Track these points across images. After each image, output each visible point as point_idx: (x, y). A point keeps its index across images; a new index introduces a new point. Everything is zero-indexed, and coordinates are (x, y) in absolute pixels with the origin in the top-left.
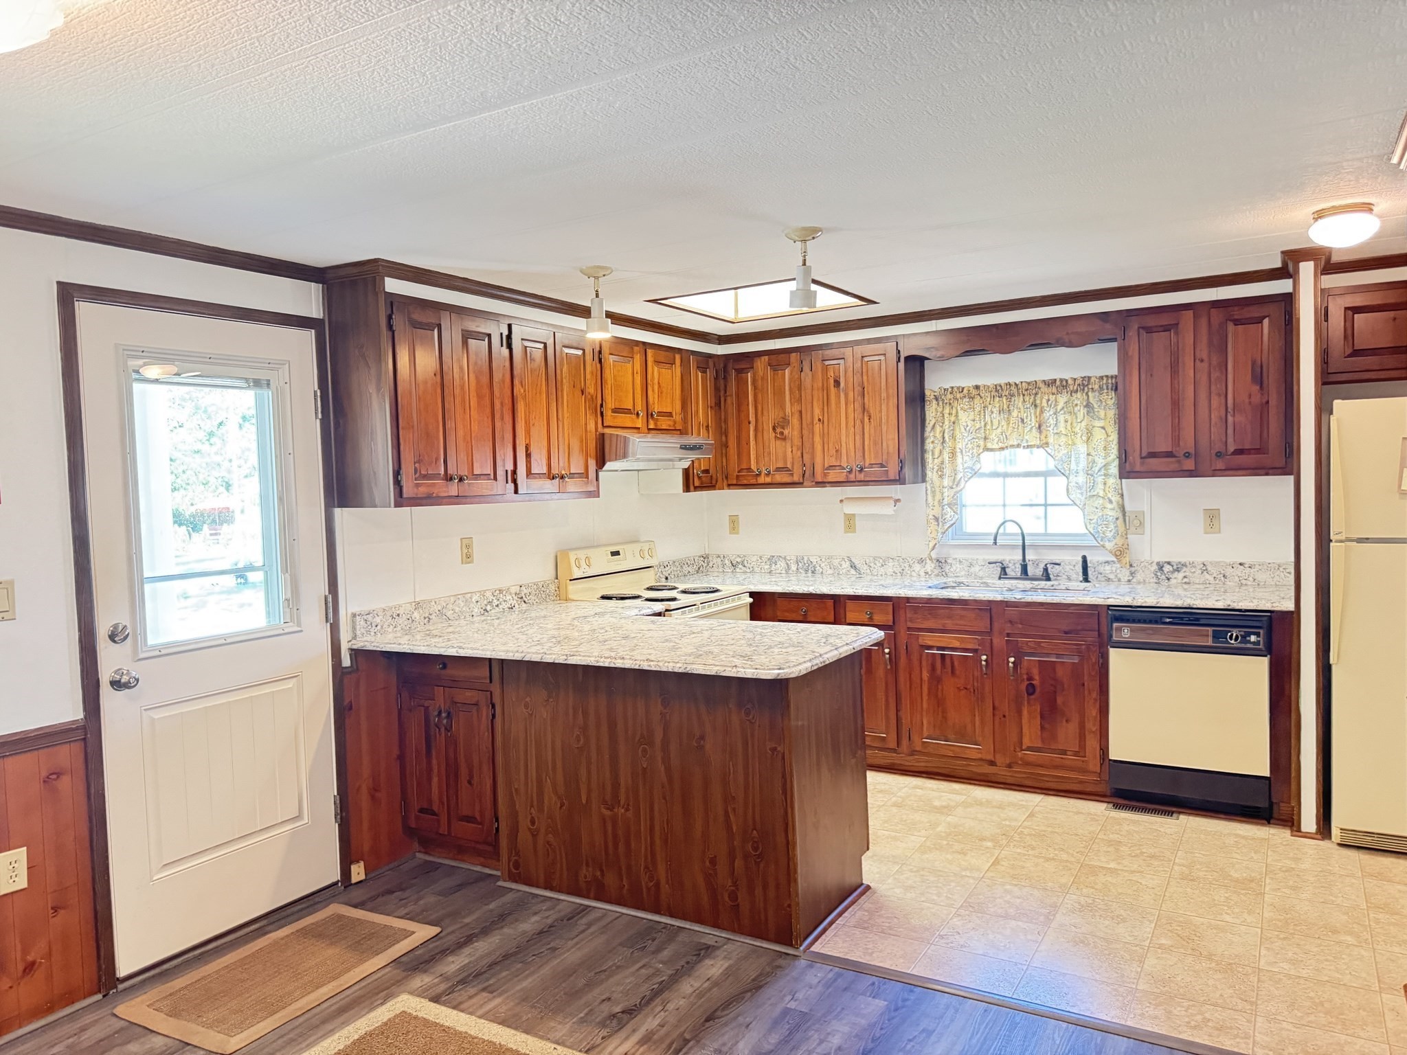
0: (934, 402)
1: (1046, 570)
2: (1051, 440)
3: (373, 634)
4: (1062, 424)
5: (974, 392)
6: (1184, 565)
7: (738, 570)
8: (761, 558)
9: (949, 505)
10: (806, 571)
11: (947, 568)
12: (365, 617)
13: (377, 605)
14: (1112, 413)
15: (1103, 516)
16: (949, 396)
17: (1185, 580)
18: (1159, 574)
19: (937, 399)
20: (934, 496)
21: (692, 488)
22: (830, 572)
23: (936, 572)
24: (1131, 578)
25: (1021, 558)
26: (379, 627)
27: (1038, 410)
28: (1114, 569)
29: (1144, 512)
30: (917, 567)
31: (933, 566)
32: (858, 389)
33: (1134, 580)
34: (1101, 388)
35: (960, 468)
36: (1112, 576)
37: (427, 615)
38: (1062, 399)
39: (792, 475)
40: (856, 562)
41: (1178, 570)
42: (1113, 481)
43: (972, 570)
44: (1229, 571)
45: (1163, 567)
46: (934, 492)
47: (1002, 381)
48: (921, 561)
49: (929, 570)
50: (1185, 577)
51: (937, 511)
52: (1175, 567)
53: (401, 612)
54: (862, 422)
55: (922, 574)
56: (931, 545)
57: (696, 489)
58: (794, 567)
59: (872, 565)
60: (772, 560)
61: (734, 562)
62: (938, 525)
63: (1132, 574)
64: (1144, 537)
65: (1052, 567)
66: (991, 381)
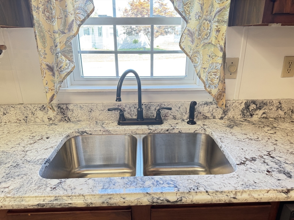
1: (158, 113)
6: (265, 104)
9: (64, 53)
11: (69, 114)
15: (212, 63)
17: (264, 115)
18: (245, 111)
23: (59, 117)
24: (223, 115)
25: (137, 101)
28: (211, 109)
29: (239, 58)
30: (40, 114)
31: (55, 113)
33: (226, 117)
35: (71, 7)
36: (208, 115)
41: (260, 108)
42: (224, 27)
43: (93, 114)
45: (249, 105)
46: (43, 37)
48: (43, 108)
49: (52, 117)
50: (264, 113)
51: (50, 60)
52: (258, 106)
55: (46, 120)
56: (49, 96)
62: (54, 75)
63: (225, 112)
64: (237, 81)
65: (163, 112)
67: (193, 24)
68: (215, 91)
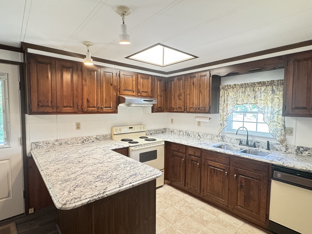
0: (222, 89)
1: (254, 144)
2: (258, 102)
3: (38, 148)
4: (263, 97)
5: (234, 86)
6: (309, 149)
7: (172, 133)
8: (177, 130)
9: (225, 120)
10: (188, 135)
11: (224, 139)
12: (35, 144)
13: (41, 140)
14: (281, 93)
15: (276, 128)
16: (227, 88)
17: (309, 154)
18: (298, 151)
20: (221, 118)
21: (154, 112)
22: (193, 136)
23: (221, 140)
24: (286, 150)
25: (246, 138)
26: (41, 146)
27: (255, 91)
28: (280, 147)
29: (293, 128)
30: (216, 138)
31: (220, 138)
32: (199, 85)
33: (287, 151)
34: (278, 84)
35: (229, 109)
36: (279, 149)
37: (60, 143)
38: (263, 88)
39: (182, 109)
40: (200, 134)
41: (306, 150)
42: (280, 117)
43: (232, 141)
45: (300, 148)
46: (221, 116)
47: (243, 82)
48: (217, 136)
49: (219, 139)
50: (309, 153)
51: (221, 122)
52: (305, 149)
53: (50, 142)
54: (200, 95)
55: (217, 140)
56: (219, 132)
57: (156, 112)
58: (185, 134)
59: (204, 136)
60: (180, 131)
61: (171, 131)
62: (221, 126)
63: (287, 149)
65: (257, 143)
66: (239, 83)
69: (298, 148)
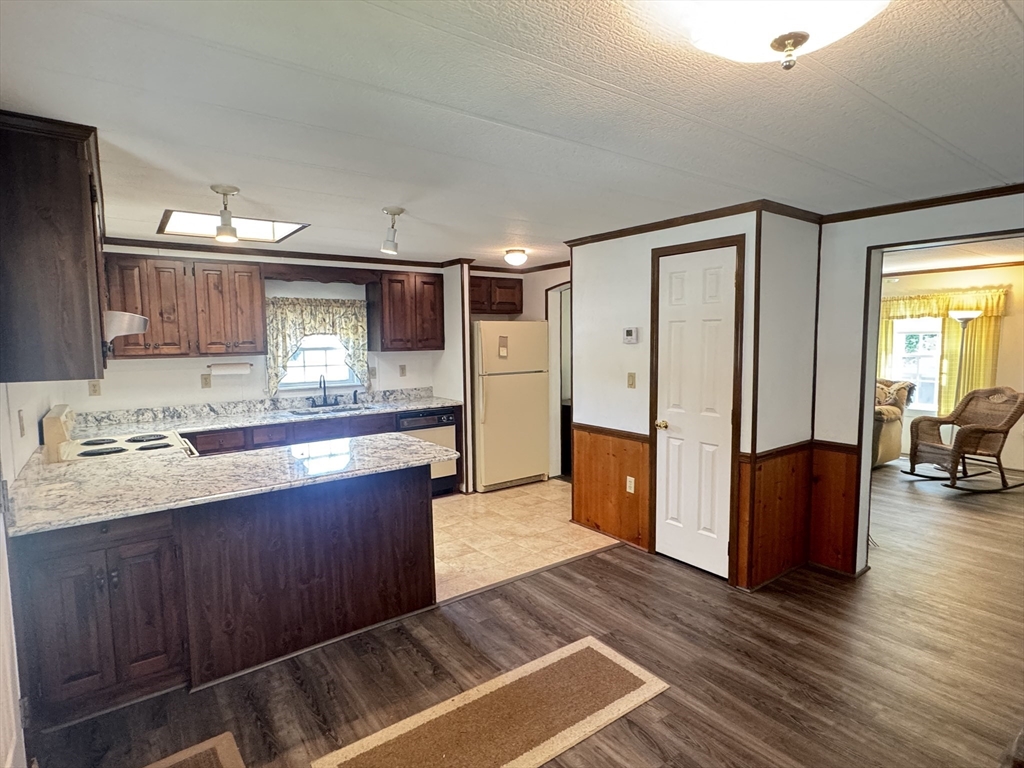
1: (336, 400)
2: (338, 331)
4: (343, 323)
5: (296, 302)
6: (394, 391)
7: (103, 424)
8: (128, 412)
10: (172, 417)
11: (279, 405)
14: (365, 319)
16: (280, 303)
18: (384, 397)
19: (273, 304)
22: (194, 415)
23: (271, 407)
24: (373, 400)
25: (323, 394)
27: (331, 314)
28: (365, 396)
29: (376, 369)
30: (259, 406)
31: (270, 404)
32: (232, 293)
33: (375, 401)
34: (360, 306)
35: (288, 345)
36: (364, 400)
38: (343, 310)
39: (180, 348)
40: (215, 407)
41: (391, 394)
42: (366, 353)
44: (411, 393)
47: (311, 297)
48: (262, 402)
49: (267, 407)
50: (395, 397)
54: (236, 314)
55: (263, 410)
58: (161, 416)
59: (227, 407)
60: (139, 412)
61: (99, 418)
63: (373, 398)
64: (377, 379)
65: (339, 398)
66: (304, 297)
67: (351, 351)
68: (366, 385)
69: (385, 392)
